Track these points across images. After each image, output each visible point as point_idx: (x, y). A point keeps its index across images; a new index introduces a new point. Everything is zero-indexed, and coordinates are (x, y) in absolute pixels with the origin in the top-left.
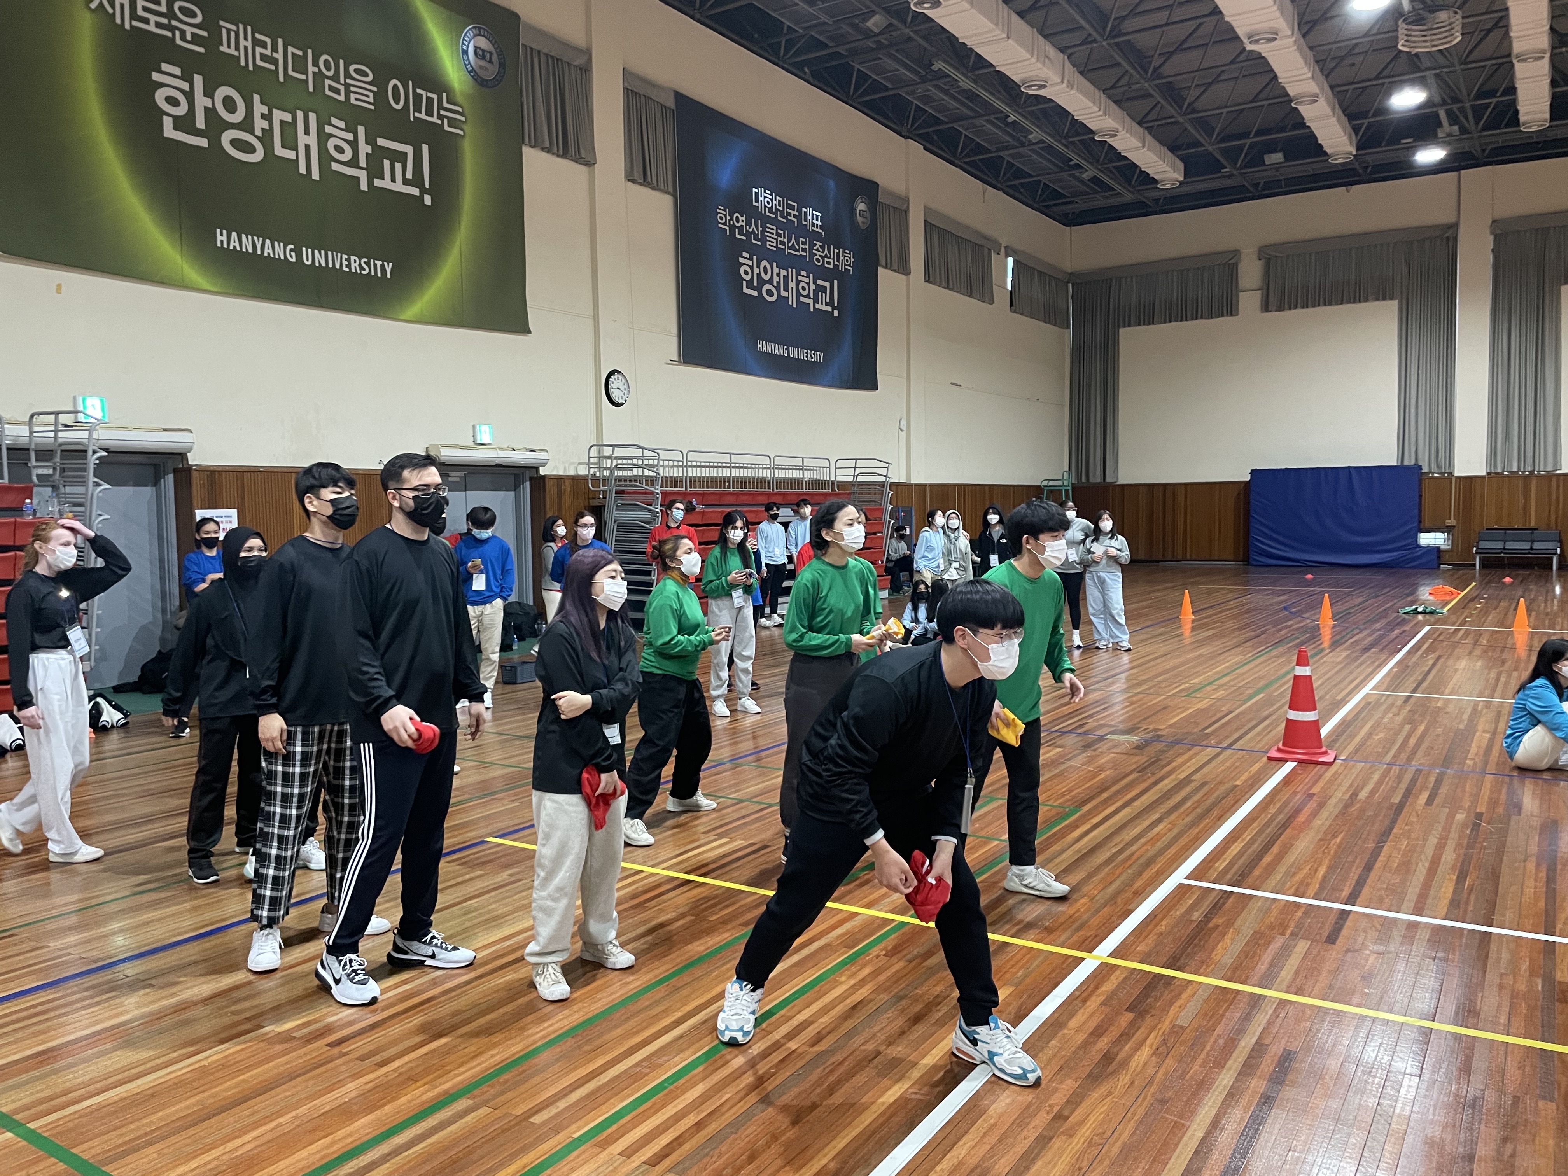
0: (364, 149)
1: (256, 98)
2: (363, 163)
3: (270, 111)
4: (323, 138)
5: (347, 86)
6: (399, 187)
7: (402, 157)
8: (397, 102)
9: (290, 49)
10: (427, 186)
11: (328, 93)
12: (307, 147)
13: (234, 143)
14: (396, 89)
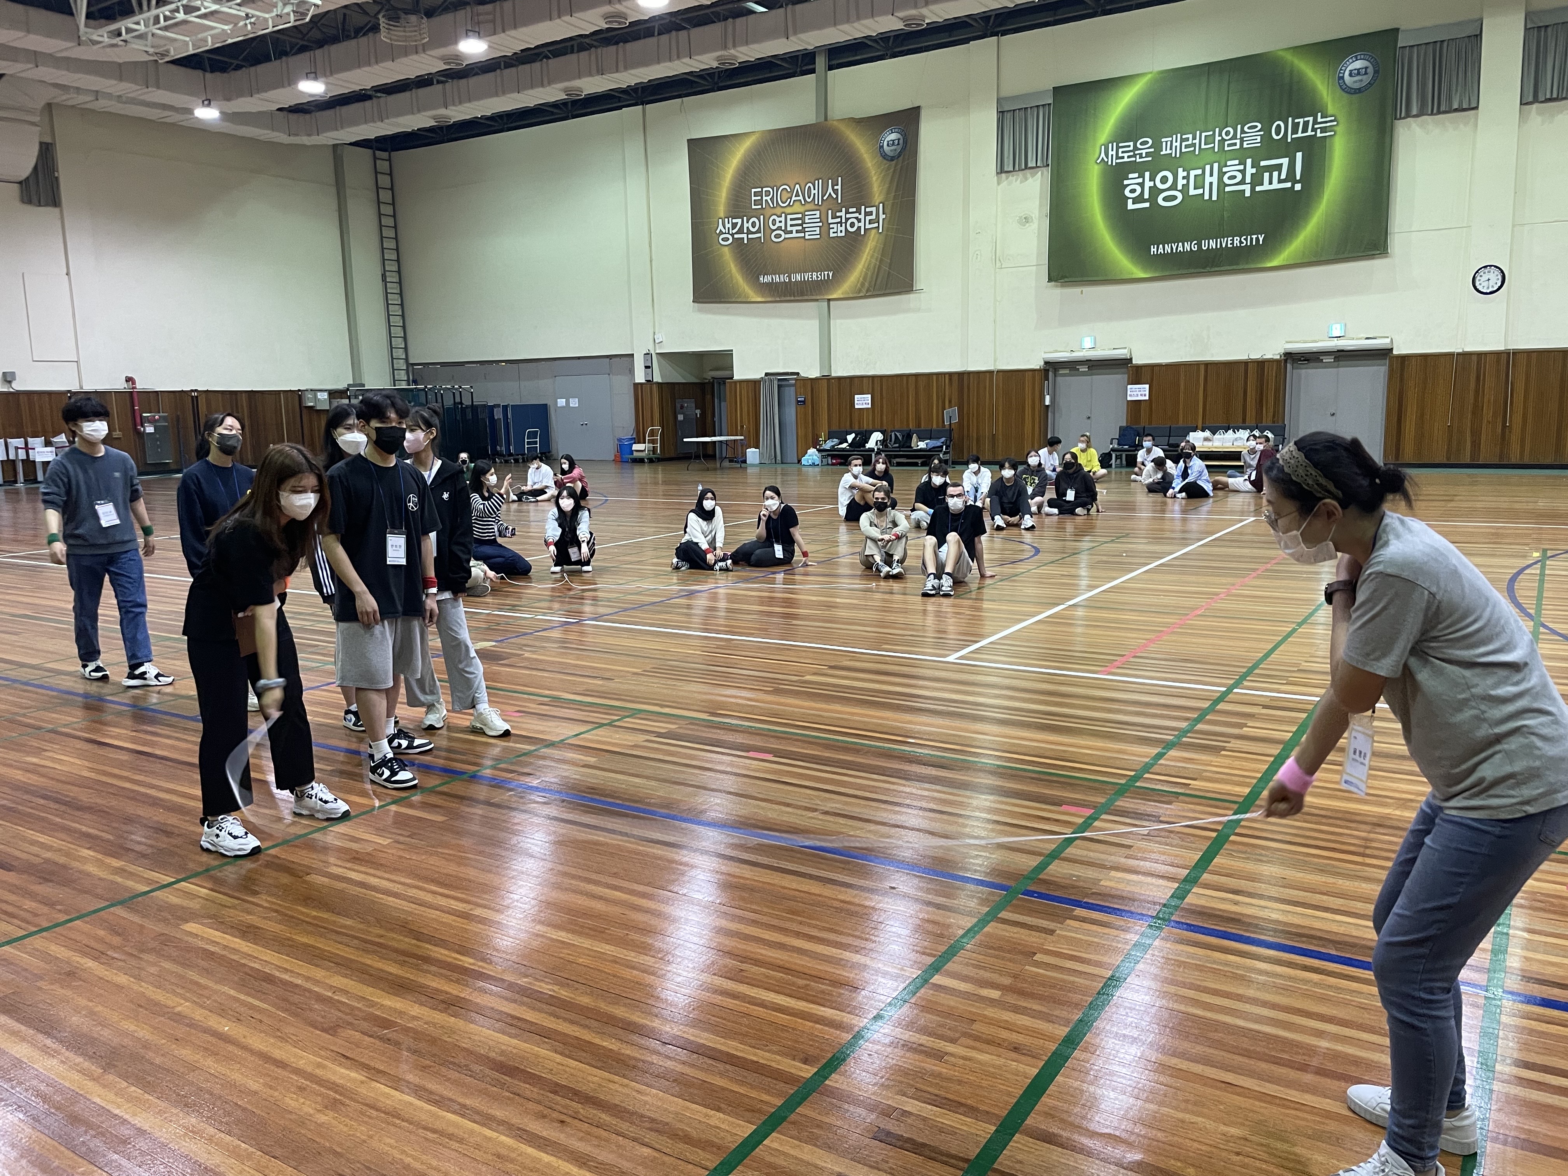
0: (1250, 171)
1: (1180, 170)
2: (1248, 180)
3: (1188, 174)
4: (1221, 174)
5: (1242, 139)
6: (1276, 185)
7: (1279, 167)
8: (1278, 134)
9: (1204, 134)
10: (1298, 178)
11: (1226, 148)
12: (1211, 184)
13: (1165, 199)
14: (1279, 126)
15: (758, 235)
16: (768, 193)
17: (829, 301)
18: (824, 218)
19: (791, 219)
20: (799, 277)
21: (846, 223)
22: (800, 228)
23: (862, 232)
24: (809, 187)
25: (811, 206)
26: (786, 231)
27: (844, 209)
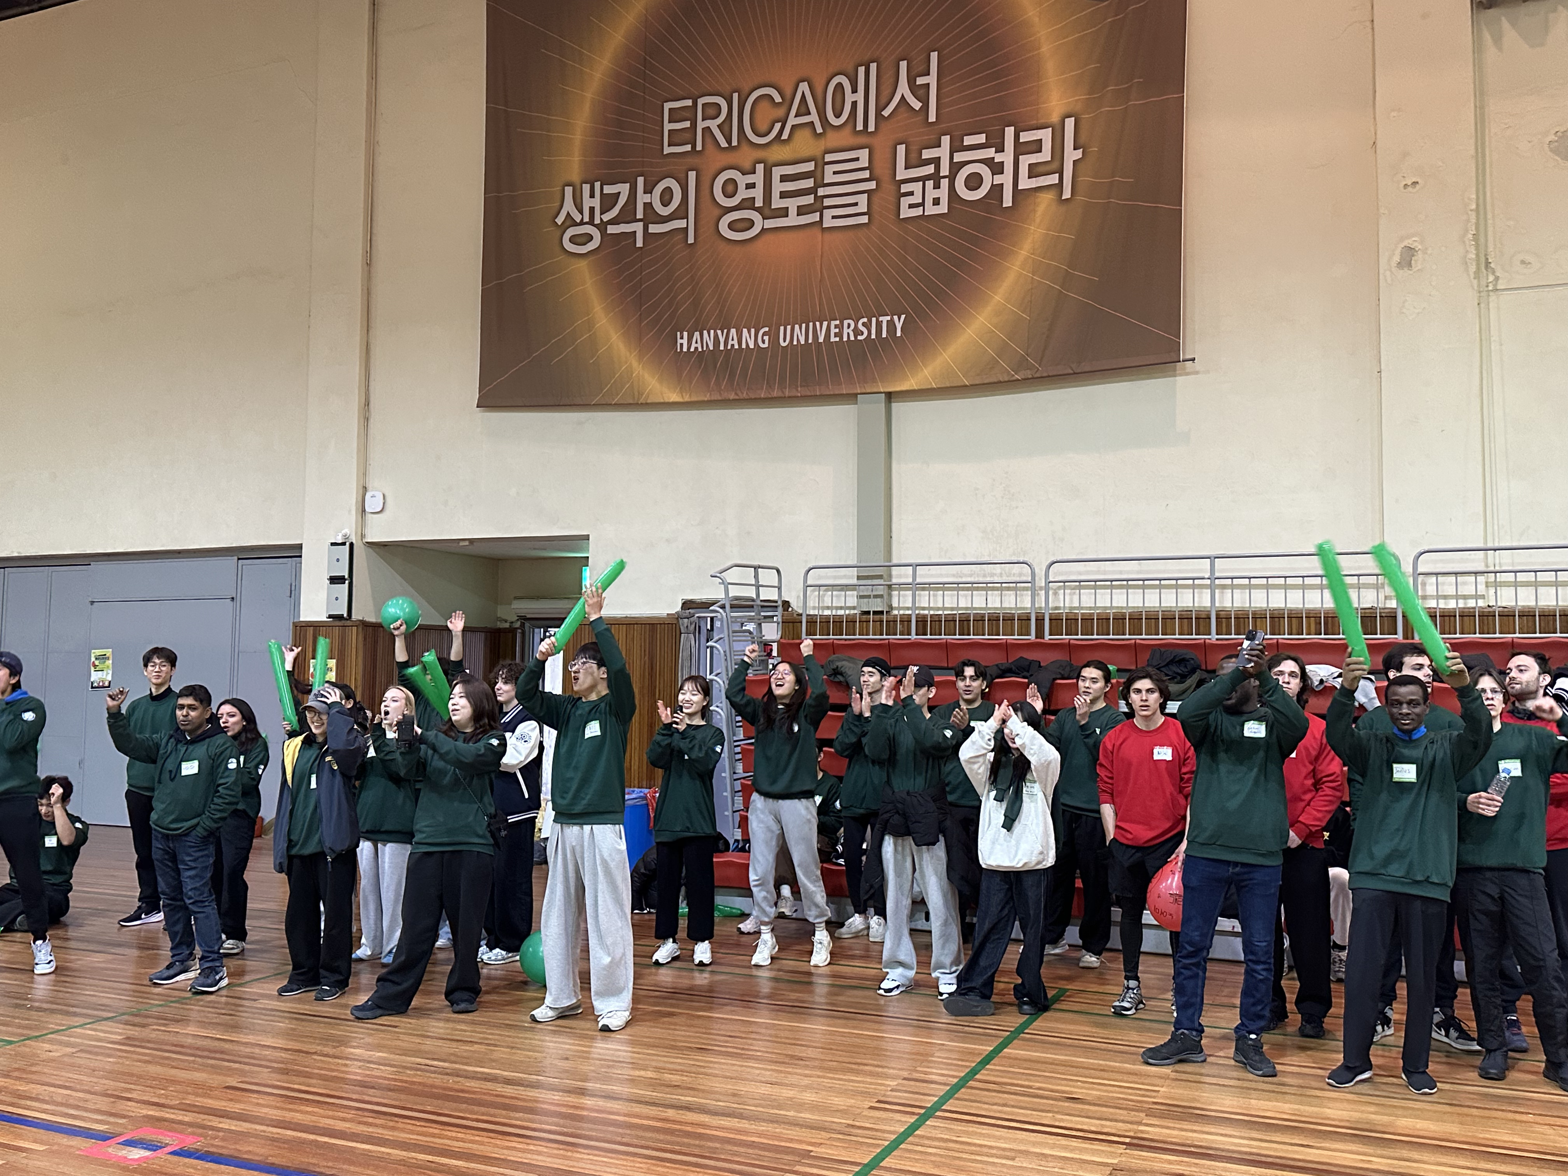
15: (681, 224)
16: (713, 111)
17: (890, 397)
18: (882, 169)
19: (784, 179)
20: (800, 335)
21: (952, 178)
22: (809, 199)
23: (1008, 202)
24: (840, 85)
25: (845, 138)
26: (767, 212)
27: (946, 140)
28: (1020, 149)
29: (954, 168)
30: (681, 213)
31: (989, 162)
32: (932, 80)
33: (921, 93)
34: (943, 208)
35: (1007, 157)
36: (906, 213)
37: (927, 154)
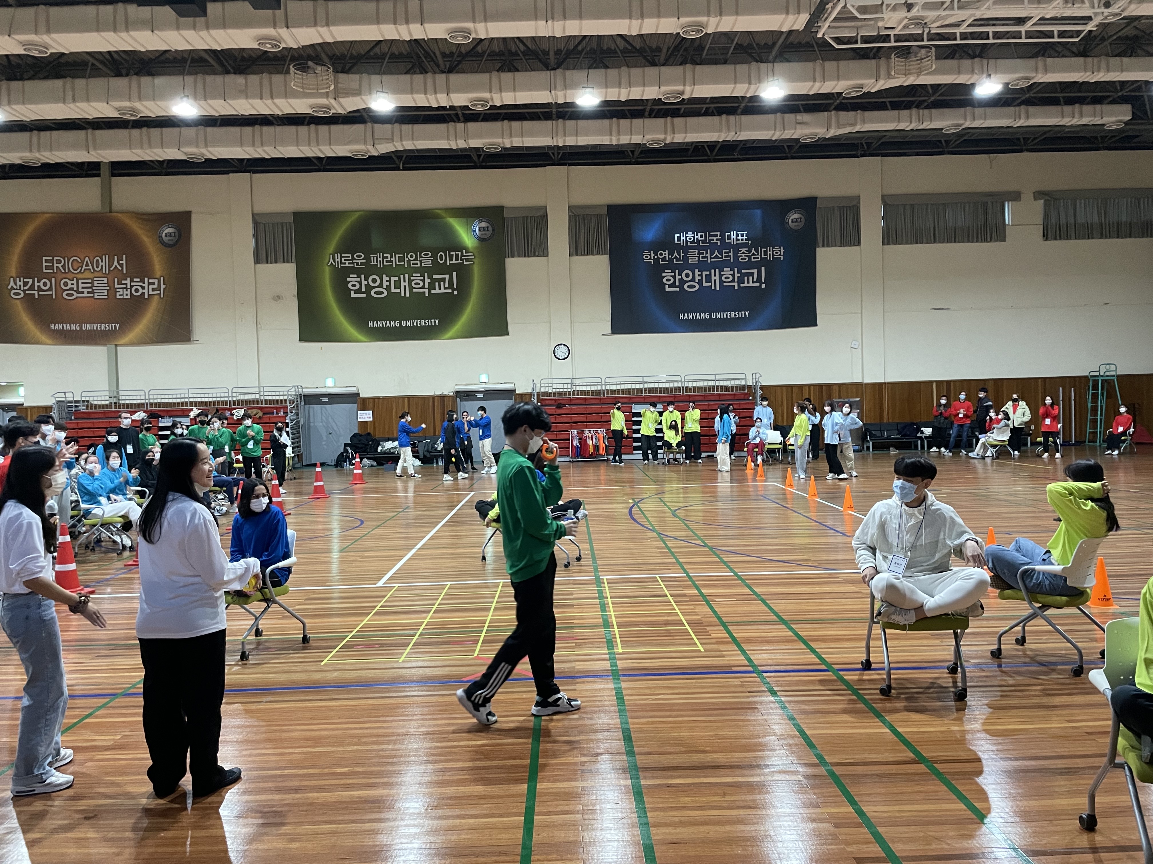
0: (427, 281)
1: (384, 276)
2: (426, 286)
3: (390, 279)
4: (410, 281)
5: (420, 261)
6: (443, 291)
7: (444, 280)
8: (441, 260)
9: (397, 255)
10: (455, 287)
11: (413, 265)
12: (405, 287)
13: (375, 293)
14: (441, 256)
15: (50, 293)
16: (59, 262)
17: (116, 346)
18: (111, 284)
19: (83, 283)
20: (89, 327)
21: (131, 289)
22: (90, 290)
23: (146, 297)
24: (97, 260)
25: (100, 274)
26: (78, 292)
27: (129, 279)
28: (149, 284)
29: (132, 286)
30: (50, 289)
31: (141, 286)
32: (124, 262)
33: (121, 265)
34: (129, 297)
35: (146, 285)
36: (118, 297)
37: (124, 282)
